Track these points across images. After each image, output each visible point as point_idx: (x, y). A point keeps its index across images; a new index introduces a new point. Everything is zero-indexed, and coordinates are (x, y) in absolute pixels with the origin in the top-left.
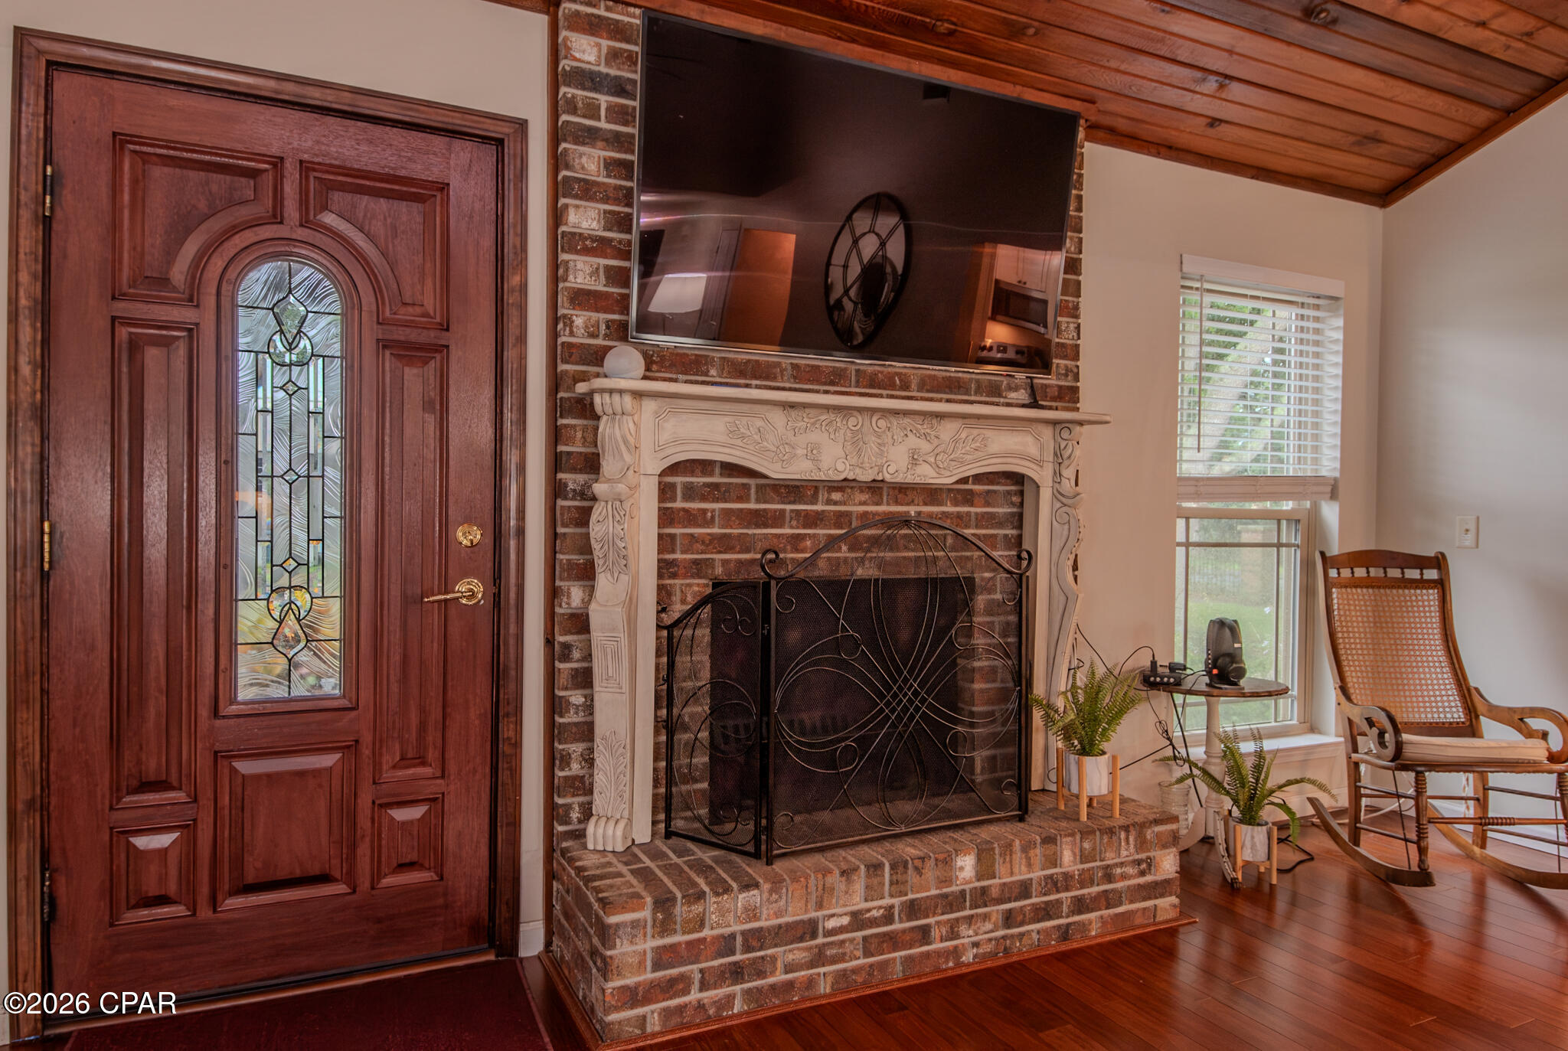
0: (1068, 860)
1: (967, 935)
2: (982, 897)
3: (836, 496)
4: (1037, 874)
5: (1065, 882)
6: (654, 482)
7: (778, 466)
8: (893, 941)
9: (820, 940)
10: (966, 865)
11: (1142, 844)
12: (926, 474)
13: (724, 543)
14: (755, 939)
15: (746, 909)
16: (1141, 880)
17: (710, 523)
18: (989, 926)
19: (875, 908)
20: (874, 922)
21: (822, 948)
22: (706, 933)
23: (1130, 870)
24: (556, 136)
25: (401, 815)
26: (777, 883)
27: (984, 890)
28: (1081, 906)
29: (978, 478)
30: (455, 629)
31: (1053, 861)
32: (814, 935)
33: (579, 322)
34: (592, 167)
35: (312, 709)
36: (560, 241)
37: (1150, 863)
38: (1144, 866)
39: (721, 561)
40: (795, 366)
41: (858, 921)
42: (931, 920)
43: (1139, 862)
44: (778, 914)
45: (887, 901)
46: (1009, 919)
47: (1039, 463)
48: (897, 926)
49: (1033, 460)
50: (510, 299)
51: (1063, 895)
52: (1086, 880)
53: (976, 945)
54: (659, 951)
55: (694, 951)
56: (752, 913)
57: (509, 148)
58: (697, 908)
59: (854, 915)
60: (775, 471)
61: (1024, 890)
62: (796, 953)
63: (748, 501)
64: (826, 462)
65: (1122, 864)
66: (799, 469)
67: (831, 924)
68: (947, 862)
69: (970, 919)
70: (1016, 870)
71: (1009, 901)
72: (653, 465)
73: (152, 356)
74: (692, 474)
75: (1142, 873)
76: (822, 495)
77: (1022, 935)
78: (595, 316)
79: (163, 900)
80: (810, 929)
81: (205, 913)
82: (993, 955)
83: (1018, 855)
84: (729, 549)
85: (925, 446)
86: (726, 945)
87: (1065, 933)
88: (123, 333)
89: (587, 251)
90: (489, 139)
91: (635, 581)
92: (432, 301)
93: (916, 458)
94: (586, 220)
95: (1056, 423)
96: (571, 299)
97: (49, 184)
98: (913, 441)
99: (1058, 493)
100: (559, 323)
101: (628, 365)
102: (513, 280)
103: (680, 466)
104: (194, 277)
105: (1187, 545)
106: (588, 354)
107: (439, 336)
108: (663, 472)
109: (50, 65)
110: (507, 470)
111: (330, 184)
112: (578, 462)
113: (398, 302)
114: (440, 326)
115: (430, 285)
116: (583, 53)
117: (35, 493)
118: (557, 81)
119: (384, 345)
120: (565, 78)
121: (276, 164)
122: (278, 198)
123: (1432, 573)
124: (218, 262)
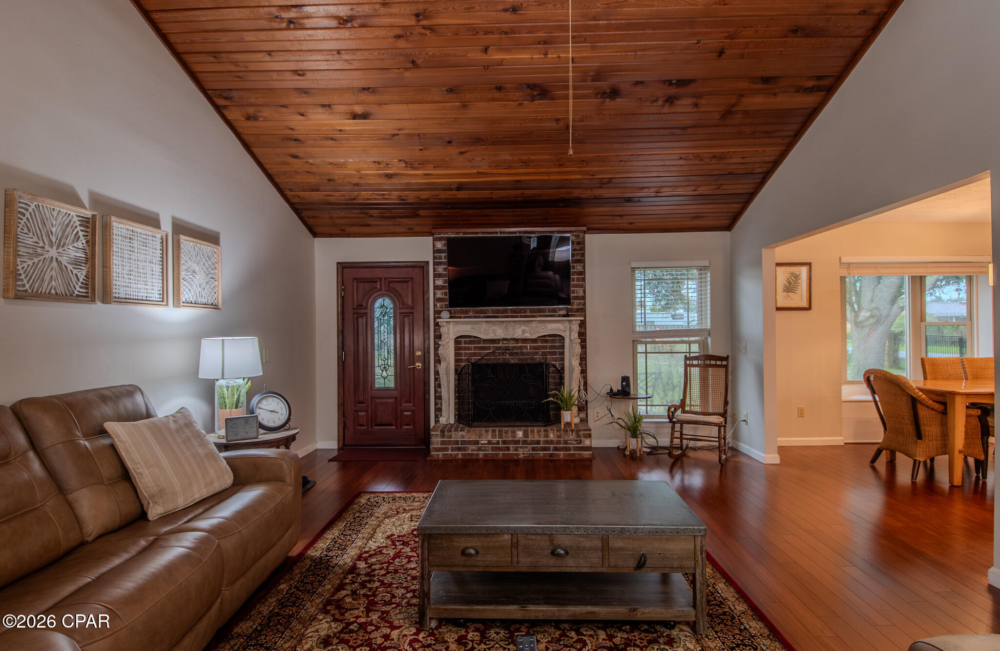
0: (552, 436)
1: (521, 451)
2: (525, 442)
3: (505, 342)
4: (542, 439)
5: (552, 442)
6: (453, 341)
7: (484, 336)
8: (500, 449)
9: (480, 446)
10: (520, 434)
11: (578, 435)
12: (528, 336)
13: (475, 354)
14: (463, 442)
15: (461, 435)
16: (578, 445)
17: (471, 350)
18: (527, 450)
19: (494, 440)
20: (493, 444)
21: (480, 447)
22: (452, 439)
23: (574, 442)
24: (435, 264)
25: (406, 413)
26: (469, 432)
27: (526, 441)
28: (556, 449)
29: (549, 336)
30: (416, 374)
31: (547, 436)
32: (478, 444)
33: (438, 305)
34: (441, 270)
35: (388, 389)
36: (436, 288)
37: (581, 442)
38: (579, 442)
39: (474, 359)
40: (492, 310)
41: (489, 442)
42: (511, 446)
43: (577, 440)
44: (470, 438)
45: (497, 439)
46: (534, 449)
47: (565, 331)
48: (500, 446)
49: (562, 331)
50: (425, 301)
51: (551, 446)
52: (558, 442)
53: (523, 454)
54: (442, 441)
55: (449, 443)
56: (463, 437)
57: (425, 267)
58: (450, 434)
59: (489, 441)
60: (484, 337)
61: (538, 442)
62: (474, 447)
63: (480, 344)
64: (498, 333)
65: (571, 440)
66: (491, 336)
67: (483, 442)
68: (514, 432)
69: (521, 447)
70: (535, 437)
71: (533, 444)
72: (453, 337)
73: (360, 320)
74: (466, 338)
75: (578, 444)
76: (501, 342)
77: (537, 454)
78: (442, 303)
79: (363, 425)
80: (477, 443)
81: (370, 429)
82: (529, 457)
83: (536, 433)
84: (476, 356)
85: (526, 328)
86: (457, 442)
87: (551, 455)
88: (355, 315)
89: (440, 289)
90: (422, 266)
91: (448, 363)
92: (410, 303)
93: (524, 332)
94: (440, 282)
95: (569, 320)
96: (437, 300)
97: (343, 290)
98: (523, 327)
99: (570, 340)
100: (435, 306)
101: (445, 315)
102: (426, 297)
103: (461, 337)
104: (367, 304)
105: (646, 353)
106: (439, 312)
107: (412, 311)
108: (456, 338)
109: (343, 268)
110: (426, 339)
111: (390, 281)
112: (438, 337)
113: (403, 304)
114: (413, 308)
115: (410, 300)
116: (439, 245)
117: (342, 346)
118: (434, 252)
119: (401, 313)
120: (436, 251)
121: (380, 279)
122: (381, 286)
123: (724, 363)
124: (371, 300)
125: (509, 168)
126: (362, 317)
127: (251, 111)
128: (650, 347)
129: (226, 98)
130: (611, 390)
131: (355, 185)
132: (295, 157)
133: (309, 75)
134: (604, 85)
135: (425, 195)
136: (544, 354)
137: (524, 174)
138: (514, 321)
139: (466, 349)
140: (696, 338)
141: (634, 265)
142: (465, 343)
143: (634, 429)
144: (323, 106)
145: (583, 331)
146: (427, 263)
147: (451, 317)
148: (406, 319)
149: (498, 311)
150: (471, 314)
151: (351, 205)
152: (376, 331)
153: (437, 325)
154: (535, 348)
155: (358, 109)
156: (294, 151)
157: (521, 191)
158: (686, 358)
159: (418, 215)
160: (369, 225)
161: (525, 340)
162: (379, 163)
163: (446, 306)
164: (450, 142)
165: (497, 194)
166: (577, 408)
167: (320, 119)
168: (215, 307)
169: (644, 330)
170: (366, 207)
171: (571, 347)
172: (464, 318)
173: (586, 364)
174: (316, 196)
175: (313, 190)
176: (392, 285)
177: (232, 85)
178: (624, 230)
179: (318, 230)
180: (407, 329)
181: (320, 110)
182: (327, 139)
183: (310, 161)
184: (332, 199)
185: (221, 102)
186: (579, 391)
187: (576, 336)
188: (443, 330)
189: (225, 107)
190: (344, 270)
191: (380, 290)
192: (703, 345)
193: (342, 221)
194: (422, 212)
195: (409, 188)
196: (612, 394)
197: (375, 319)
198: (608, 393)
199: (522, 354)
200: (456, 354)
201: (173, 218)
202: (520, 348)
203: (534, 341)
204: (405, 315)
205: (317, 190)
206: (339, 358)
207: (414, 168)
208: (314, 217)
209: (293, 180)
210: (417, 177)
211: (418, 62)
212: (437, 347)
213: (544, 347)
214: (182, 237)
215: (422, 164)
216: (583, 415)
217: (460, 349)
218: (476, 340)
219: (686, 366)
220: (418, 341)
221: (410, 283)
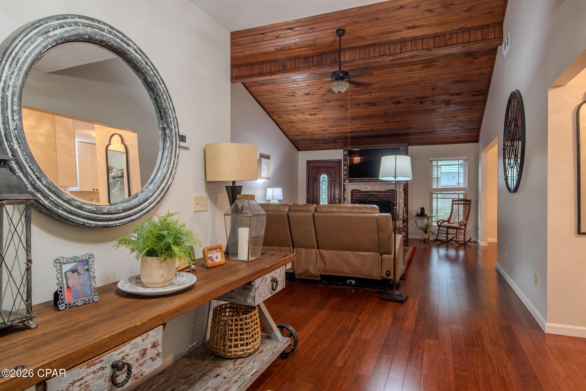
3: (372, 192)
6: (350, 192)
12: (381, 190)
13: (359, 197)
17: (358, 195)
24: (344, 160)
29: (391, 190)
34: (346, 163)
36: (344, 170)
40: (367, 179)
60: (363, 190)
63: (362, 193)
64: (368, 189)
66: (365, 190)
72: (350, 190)
73: (315, 183)
76: (370, 192)
78: (346, 176)
85: (381, 187)
88: (313, 181)
89: (346, 170)
90: (339, 162)
91: (348, 201)
92: (334, 176)
93: (379, 188)
94: (346, 168)
95: (399, 183)
96: (344, 175)
97: (309, 171)
98: (379, 186)
99: (399, 192)
100: (344, 177)
101: (347, 181)
102: (340, 174)
103: (354, 190)
104: (318, 177)
105: (437, 198)
106: (345, 180)
107: (335, 179)
108: (352, 190)
109: (309, 162)
110: (340, 191)
111: (327, 167)
112: (344, 190)
113: (331, 177)
114: (335, 178)
115: (334, 175)
116: (346, 153)
117: (308, 193)
118: (344, 156)
119: (330, 180)
120: (344, 155)
121: (323, 167)
122: (323, 170)
123: (469, 203)
124: (319, 175)
125: (368, 125)
126: (316, 182)
127: (280, 116)
128: (440, 196)
129: (273, 113)
130: (418, 213)
131: (312, 134)
132: (293, 127)
133: (297, 106)
134: (395, 101)
135: (338, 135)
136: (388, 197)
137: (374, 127)
138: (375, 184)
139: (355, 195)
140: (462, 192)
141: (431, 159)
142: (356, 192)
143: (426, 230)
144: (301, 113)
145: (406, 188)
146: (341, 160)
147: (349, 182)
148: (332, 182)
149: (369, 180)
150: (358, 181)
151: (311, 139)
152: (321, 188)
153: (344, 185)
154: (385, 195)
155: (313, 113)
156: (292, 125)
157: (375, 132)
158: (453, 201)
159: (337, 142)
160: (318, 146)
161: (380, 192)
162: (320, 127)
163: (348, 178)
164: (344, 120)
165: (365, 134)
166: (402, 221)
167: (300, 116)
168: (269, 179)
169: (436, 188)
170: (317, 140)
171: (399, 195)
172: (355, 182)
173: (407, 203)
174: (299, 138)
175: (298, 136)
176: (327, 169)
177: (275, 110)
178: (426, 144)
179: (300, 148)
180: (333, 187)
181: (301, 114)
182: (303, 121)
183: (298, 127)
184: (304, 138)
185: (271, 114)
186: (403, 213)
187: (402, 190)
188: (346, 187)
189: (272, 115)
190: (310, 163)
191: (323, 171)
192: (465, 195)
193: (309, 145)
194: (338, 141)
195: (331, 133)
196: (418, 215)
197: (321, 183)
198: (416, 215)
199: (379, 198)
200: (352, 197)
201: (260, 153)
202: (379, 195)
203: (384, 192)
204: (332, 181)
205: (300, 136)
206: (307, 197)
207: (333, 128)
208: (299, 144)
209: (292, 133)
210: (334, 130)
211: (330, 101)
212: (344, 194)
213: (389, 195)
214: (262, 158)
215: (336, 126)
216: (405, 224)
217: (353, 195)
218: (359, 191)
219: (453, 204)
220: (337, 192)
221: (334, 168)
